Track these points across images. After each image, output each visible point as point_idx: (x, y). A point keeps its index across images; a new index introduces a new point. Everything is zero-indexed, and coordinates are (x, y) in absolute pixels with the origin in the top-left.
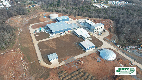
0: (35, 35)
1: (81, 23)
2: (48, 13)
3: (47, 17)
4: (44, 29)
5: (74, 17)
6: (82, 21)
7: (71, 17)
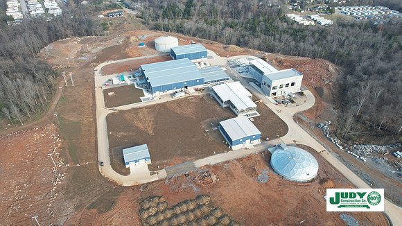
0: (106, 92)
1: (239, 66)
2: (154, 33)
3: (147, 45)
4: (134, 76)
5: (225, 48)
6: (244, 60)
7: (214, 48)
